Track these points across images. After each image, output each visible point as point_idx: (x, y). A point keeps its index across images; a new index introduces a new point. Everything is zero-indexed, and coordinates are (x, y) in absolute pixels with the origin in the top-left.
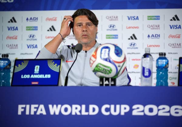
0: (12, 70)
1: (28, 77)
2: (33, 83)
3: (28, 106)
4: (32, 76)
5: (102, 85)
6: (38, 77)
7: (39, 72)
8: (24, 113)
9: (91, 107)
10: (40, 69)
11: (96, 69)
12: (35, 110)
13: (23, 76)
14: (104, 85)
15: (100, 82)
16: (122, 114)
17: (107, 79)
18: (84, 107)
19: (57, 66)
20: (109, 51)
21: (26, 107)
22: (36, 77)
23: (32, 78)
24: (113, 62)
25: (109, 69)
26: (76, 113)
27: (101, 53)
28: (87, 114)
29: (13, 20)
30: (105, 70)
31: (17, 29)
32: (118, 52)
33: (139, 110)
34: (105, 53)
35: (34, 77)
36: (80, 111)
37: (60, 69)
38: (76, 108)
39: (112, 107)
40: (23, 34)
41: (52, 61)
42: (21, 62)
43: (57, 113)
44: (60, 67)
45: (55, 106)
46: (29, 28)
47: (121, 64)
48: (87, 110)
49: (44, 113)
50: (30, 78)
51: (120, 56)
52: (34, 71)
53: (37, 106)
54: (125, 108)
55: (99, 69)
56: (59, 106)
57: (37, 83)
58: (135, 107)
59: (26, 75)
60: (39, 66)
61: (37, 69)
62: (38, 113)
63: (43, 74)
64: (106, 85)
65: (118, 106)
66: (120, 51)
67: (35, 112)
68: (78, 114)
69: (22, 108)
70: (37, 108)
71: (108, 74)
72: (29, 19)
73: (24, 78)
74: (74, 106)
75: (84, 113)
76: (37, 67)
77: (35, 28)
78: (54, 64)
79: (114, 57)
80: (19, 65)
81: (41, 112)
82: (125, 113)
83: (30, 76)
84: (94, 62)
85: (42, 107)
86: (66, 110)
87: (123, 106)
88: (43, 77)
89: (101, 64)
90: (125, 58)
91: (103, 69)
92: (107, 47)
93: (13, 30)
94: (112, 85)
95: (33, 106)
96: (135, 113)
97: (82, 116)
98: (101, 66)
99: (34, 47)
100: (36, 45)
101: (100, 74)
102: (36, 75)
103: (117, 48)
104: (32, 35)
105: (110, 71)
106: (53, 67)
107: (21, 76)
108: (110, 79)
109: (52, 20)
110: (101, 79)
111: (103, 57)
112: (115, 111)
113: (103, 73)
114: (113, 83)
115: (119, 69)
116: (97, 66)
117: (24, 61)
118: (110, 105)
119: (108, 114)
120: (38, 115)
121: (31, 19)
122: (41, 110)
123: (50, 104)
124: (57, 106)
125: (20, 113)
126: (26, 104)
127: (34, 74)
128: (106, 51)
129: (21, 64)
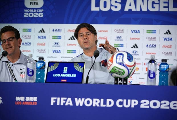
0: (46, 69)
1: (58, 76)
2: (62, 81)
3: (59, 99)
4: (62, 75)
5: (116, 84)
6: (66, 76)
7: (67, 72)
8: (55, 103)
9: (108, 101)
10: (68, 70)
11: (113, 71)
12: (64, 102)
13: (55, 75)
14: (118, 84)
15: (115, 81)
16: (133, 106)
17: (121, 79)
18: (102, 100)
19: (81, 68)
20: (123, 57)
21: (57, 99)
22: (65, 76)
23: (62, 77)
24: (126, 65)
25: (123, 71)
26: (96, 105)
27: (117, 59)
28: (105, 106)
29: (43, 31)
30: (120, 72)
31: (45, 37)
32: (130, 58)
33: (145, 104)
34: (120, 59)
35: (63, 76)
36: (100, 104)
37: (83, 70)
38: (96, 101)
39: (125, 101)
40: (50, 42)
41: (77, 63)
42: (53, 64)
43: (81, 105)
44: (83, 69)
45: (80, 99)
46: (54, 37)
47: (132, 68)
48: (105, 103)
49: (71, 104)
50: (60, 76)
51: (131, 61)
52: (63, 71)
53: (66, 99)
54: (135, 103)
55: (115, 71)
56: (83, 99)
57: (65, 81)
58: (142, 101)
59: (57, 74)
60: (67, 68)
61: (65, 70)
62: (66, 104)
63: (70, 74)
64: (120, 84)
65: (129, 101)
66: (131, 57)
67: (64, 104)
68: (98, 106)
69: (54, 100)
70: (66, 100)
71: (122, 75)
72: (55, 30)
73: (55, 77)
74: (95, 100)
75: (102, 105)
76: (66, 68)
77: (59, 38)
78: (79, 66)
79: (126, 62)
80: (52, 66)
81: (69, 104)
82: (135, 106)
83: (60, 75)
84: (111, 65)
85: (69, 99)
86: (88, 102)
87: (133, 101)
88: (70, 76)
89: (116, 67)
90: (135, 63)
91: (118, 71)
92: (121, 54)
93: (42, 38)
94: (124, 84)
95: (63, 99)
96: (142, 106)
97: (100, 108)
98: (116, 69)
99: (58, 52)
100: (60, 51)
101: (115, 75)
102: (65, 74)
103: (129, 55)
104: (57, 43)
105: (124, 73)
106: (78, 68)
107: (53, 75)
108: (123, 79)
109: (72, 31)
110: (116, 79)
111: (118, 61)
112: (127, 104)
113: (117, 74)
114: (125, 82)
115: (130, 71)
116: (113, 69)
117: (56, 63)
118: (123, 99)
119: (121, 106)
120: (66, 106)
121: (56, 30)
122: (69, 102)
123: (76, 98)
124: (81, 100)
125: (52, 104)
126: (57, 97)
127: (63, 74)
128: (120, 57)
129: (53, 66)
